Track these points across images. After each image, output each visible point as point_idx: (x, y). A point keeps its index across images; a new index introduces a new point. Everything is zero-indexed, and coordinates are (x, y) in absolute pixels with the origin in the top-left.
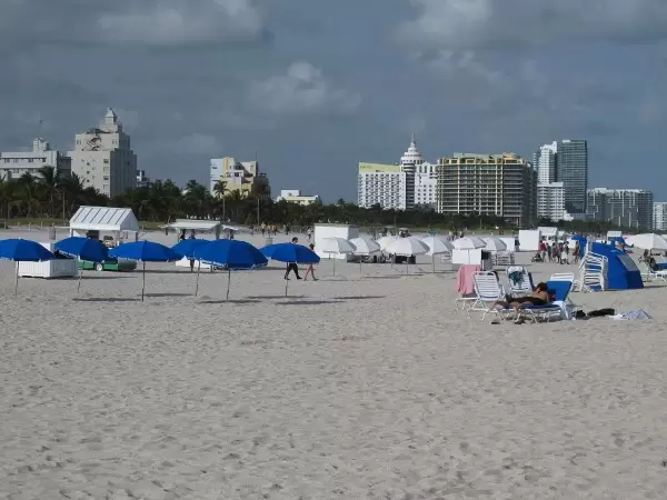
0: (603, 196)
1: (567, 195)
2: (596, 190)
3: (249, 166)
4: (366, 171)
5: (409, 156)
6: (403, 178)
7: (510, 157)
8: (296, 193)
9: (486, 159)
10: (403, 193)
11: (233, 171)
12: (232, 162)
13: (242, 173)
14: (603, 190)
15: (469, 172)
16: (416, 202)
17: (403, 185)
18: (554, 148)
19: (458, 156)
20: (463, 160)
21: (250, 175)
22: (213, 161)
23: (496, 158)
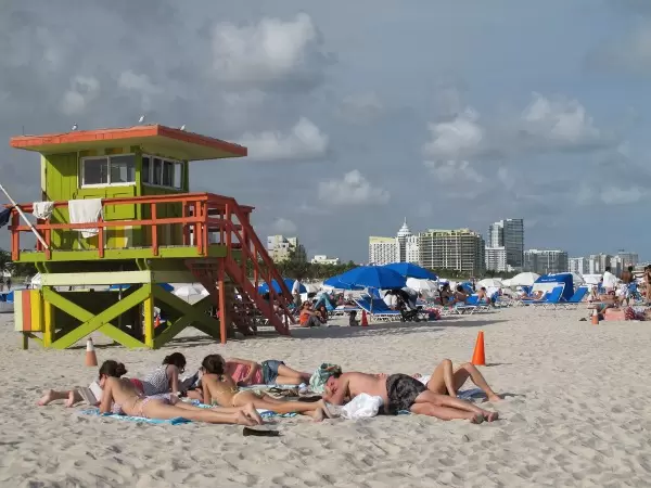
0: (535, 255)
1: (508, 254)
2: (531, 251)
3: (292, 241)
4: (374, 242)
5: (403, 231)
6: (398, 246)
7: (465, 231)
8: (324, 257)
9: (450, 232)
10: (398, 255)
11: (281, 244)
12: (281, 238)
13: (287, 245)
14: (535, 251)
15: (439, 241)
16: (407, 261)
17: (398, 251)
18: (501, 224)
19: (432, 231)
20: (435, 234)
21: (292, 246)
22: (269, 238)
23: (456, 232)
